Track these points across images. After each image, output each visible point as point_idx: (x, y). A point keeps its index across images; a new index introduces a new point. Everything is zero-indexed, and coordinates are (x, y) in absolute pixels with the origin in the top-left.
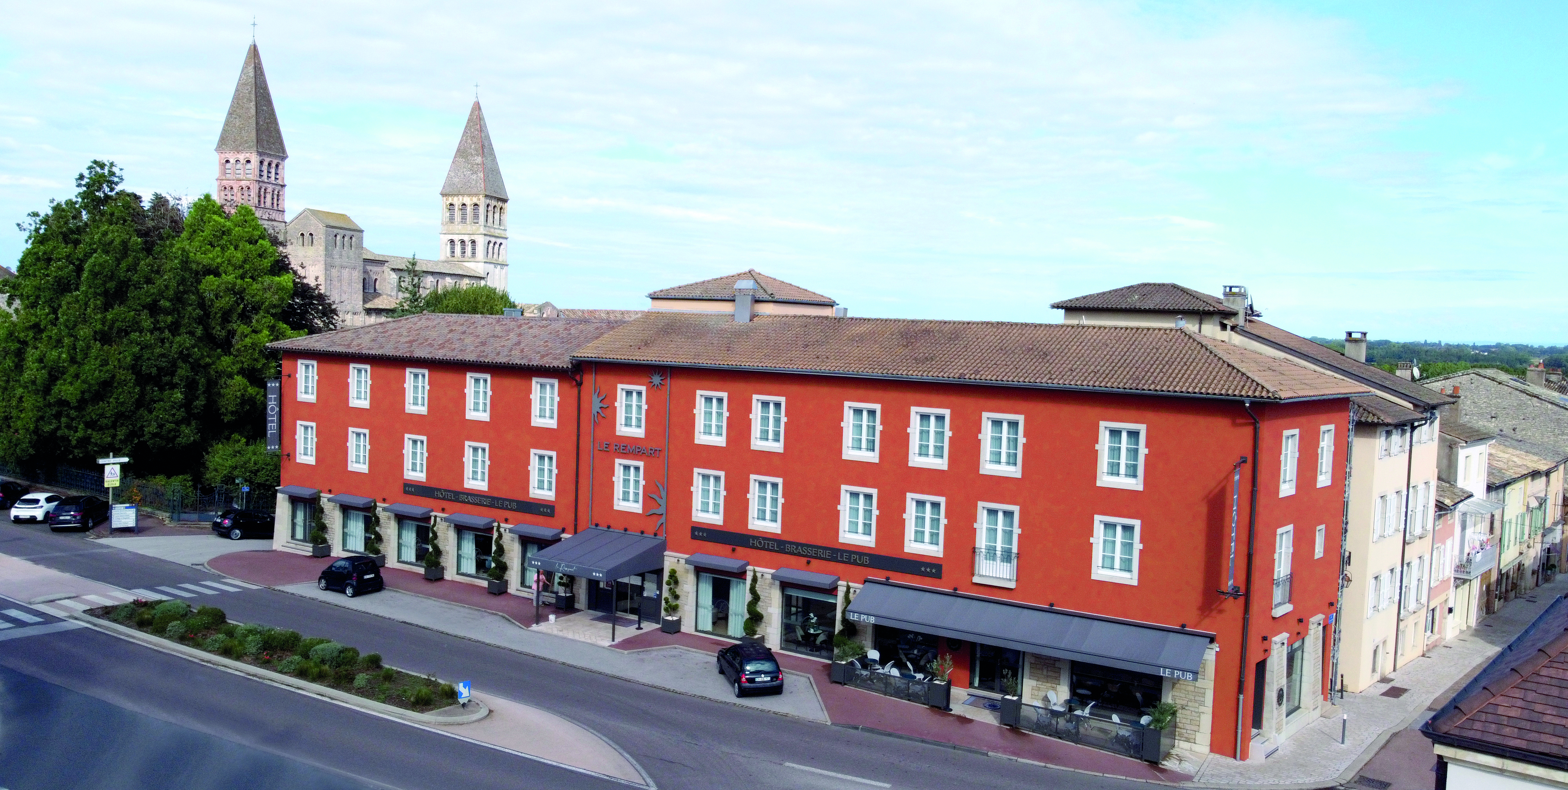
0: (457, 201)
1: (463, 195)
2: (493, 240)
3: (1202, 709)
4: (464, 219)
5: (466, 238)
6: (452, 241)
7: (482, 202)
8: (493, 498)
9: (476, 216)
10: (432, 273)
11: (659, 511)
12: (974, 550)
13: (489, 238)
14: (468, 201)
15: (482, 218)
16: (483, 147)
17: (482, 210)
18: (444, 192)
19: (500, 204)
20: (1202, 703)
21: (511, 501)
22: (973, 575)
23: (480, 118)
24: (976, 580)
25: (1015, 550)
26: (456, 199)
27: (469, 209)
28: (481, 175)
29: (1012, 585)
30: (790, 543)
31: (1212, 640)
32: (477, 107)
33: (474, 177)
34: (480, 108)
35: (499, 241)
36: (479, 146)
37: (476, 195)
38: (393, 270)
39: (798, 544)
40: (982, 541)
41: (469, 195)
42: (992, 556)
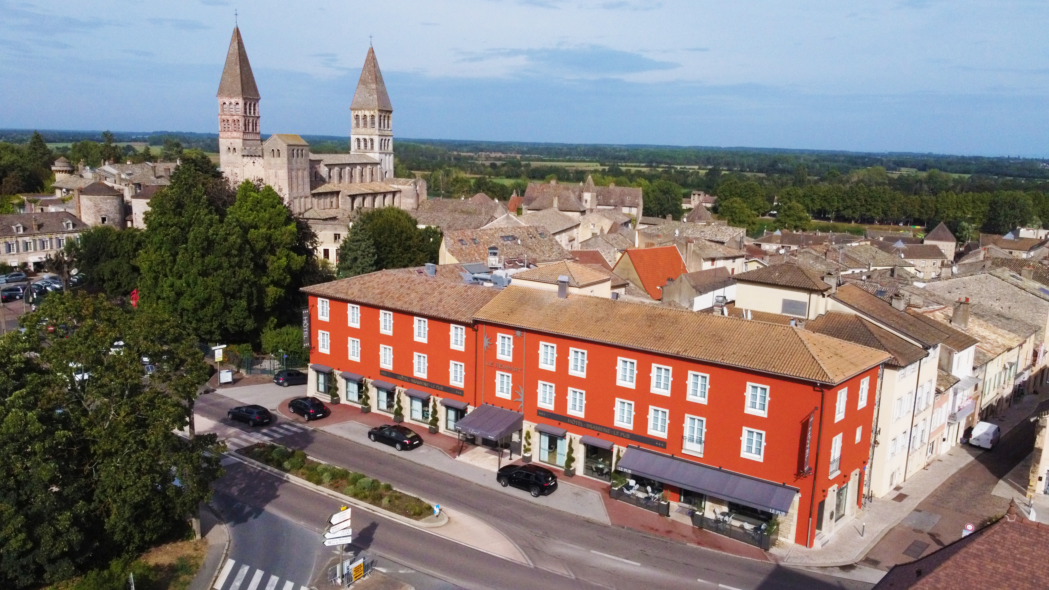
0: (361, 113)
1: (364, 110)
2: (384, 138)
3: (791, 523)
4: (365, 124)
5: (367, 137)
6: (358, 139)
7: (377, 114)
8: (430, 383)
9: (373, 123)
10: (349, 165)
11: (520, 400)
12: (682, 437)
13: (381, 138)
14: (367, 113)
15: (377, 124)
16: (376, 77)
17: (377, 119)
18: (353, 107)
19: (388, 114)
20: (792, 521)
21: (440, 386)
22: (682, 449)
23: (374, 58)
24: (683, 451)
25: (703, 439)
26: (360, 112)
27: (368, 119)
28: (376, 96)
29: (701, 456)
30: (589, 423)
31: (798, 492)
32: (372, 51)
33: (371, 98)
34: (373, 52)
35: (387, 138)
36: (373, 77)
37: (373, 109)
38: (326, 165)
39: (593, 425)
40: (687, 433)
41: (369, 110)
42: (692, 440)
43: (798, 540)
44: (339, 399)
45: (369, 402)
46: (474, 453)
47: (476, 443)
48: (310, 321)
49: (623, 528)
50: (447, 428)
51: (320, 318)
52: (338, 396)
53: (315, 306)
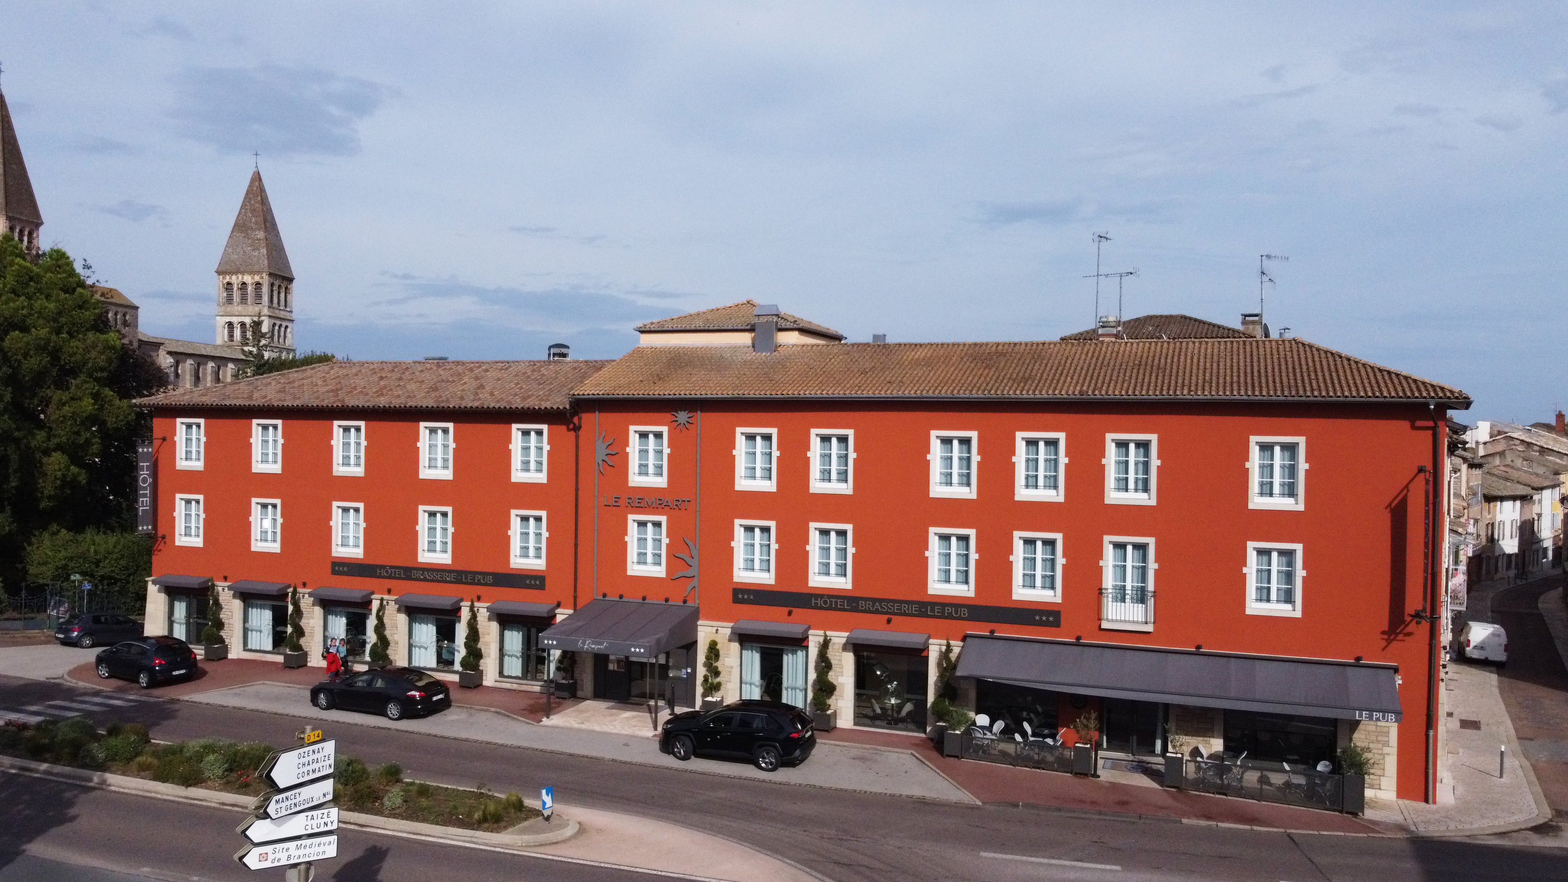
0: (235, 280)
1: (243, 273)
2: (278, 322)
3: (1386, 750)
4: (244, 299)
5: (248, 320)
6: (230, 325)
7: (265, 280)
8: (459, 573)
9: (258, 296)
10: (213, 358)
11: (689, 573)
12: (1100, 591)
13: (273, 321)
14: (248, 279)
15: (265, 298)
16: (265, 221)
17: (265, 289)
18: (221, 269)
19: (286, 282)
20: (1387, 744)
21: (485, 574)
22: (1100, 619)
23: (262, 190)
24: (1105, 625)
25: (1151, 587)
26: (234, 277)
27: (250, 289)
28: (264, 251)
29: (1150, 628)
30: (862, 599)
31: (1396, 670)
32: (257, 178)
33: (256, 254)
34: (260, 179)
35: (284, 324)
36: (261, 219)
37: (259, 272)
38: (170, 353)
39: (874, 600)
40: (1109, 581)
41: (252, 273)
42: (1121, 597)
43: (1402, 792)
44: (225, 649)
45: (302, 641)
46: (582, 712)
47: (579, 693)
48: (155, 474)
49: (1017, 806)
50: (501, 673)
51: (182, 464)
52: (221, 641)
53: (168, 440)
